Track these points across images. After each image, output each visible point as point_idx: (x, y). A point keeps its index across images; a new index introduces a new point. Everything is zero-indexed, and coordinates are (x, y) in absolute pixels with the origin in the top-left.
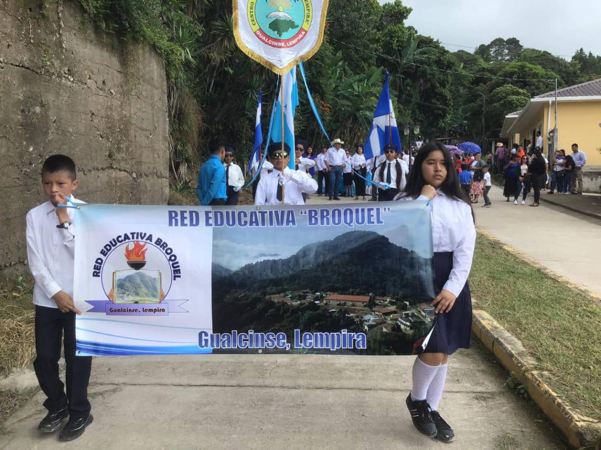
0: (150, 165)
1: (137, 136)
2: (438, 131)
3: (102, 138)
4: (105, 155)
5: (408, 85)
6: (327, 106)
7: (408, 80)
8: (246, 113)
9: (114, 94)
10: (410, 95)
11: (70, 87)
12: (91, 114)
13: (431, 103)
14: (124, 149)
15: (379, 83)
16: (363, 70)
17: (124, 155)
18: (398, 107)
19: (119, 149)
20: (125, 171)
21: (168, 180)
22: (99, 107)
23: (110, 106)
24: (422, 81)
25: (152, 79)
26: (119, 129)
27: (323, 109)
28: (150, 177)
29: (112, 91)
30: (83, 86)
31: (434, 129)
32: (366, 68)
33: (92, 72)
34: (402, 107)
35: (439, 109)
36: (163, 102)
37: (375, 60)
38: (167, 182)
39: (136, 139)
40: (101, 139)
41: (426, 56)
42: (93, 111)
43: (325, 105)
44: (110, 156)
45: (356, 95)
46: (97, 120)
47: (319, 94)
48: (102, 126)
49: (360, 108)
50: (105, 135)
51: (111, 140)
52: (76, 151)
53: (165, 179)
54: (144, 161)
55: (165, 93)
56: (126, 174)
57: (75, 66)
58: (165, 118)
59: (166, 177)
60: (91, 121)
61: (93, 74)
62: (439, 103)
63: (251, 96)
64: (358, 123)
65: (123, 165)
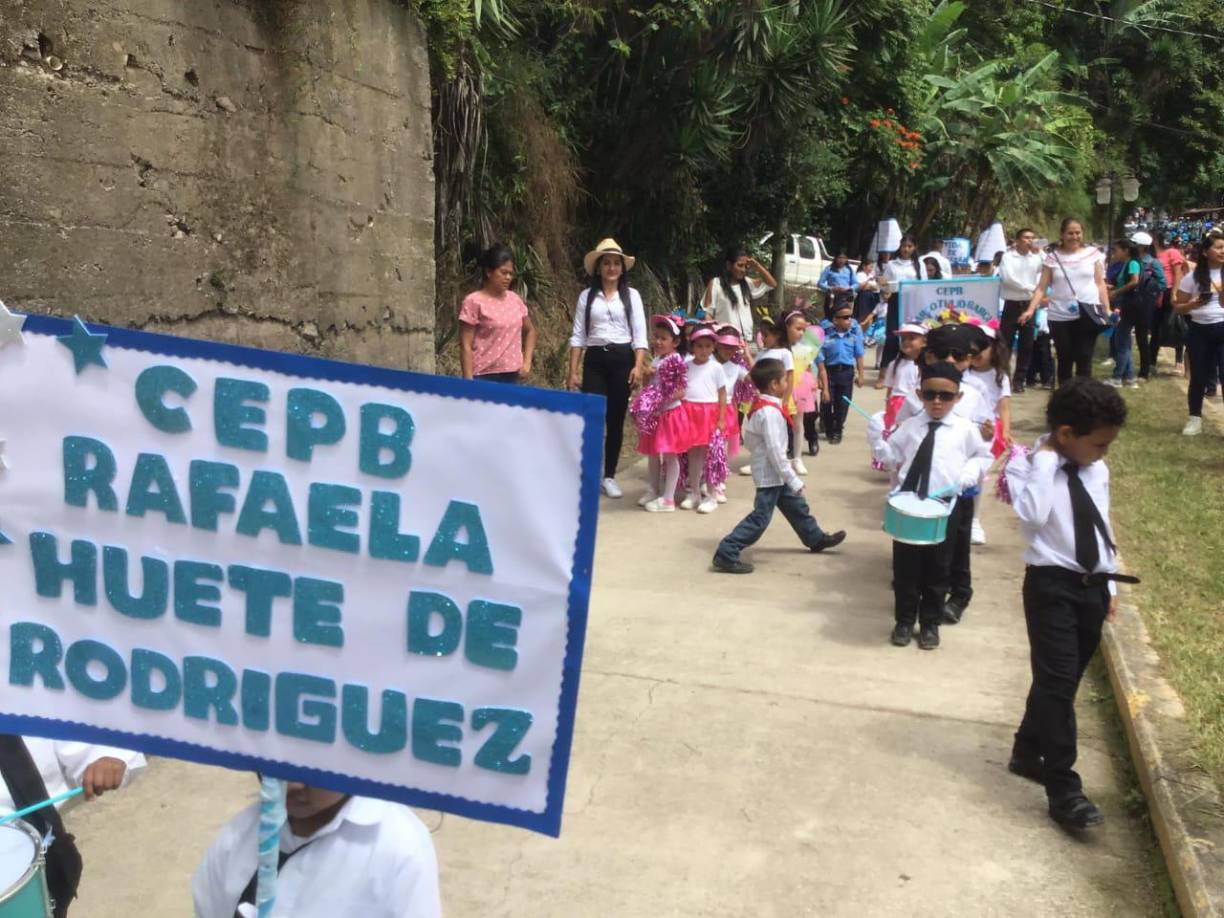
0: (365, 301)
1: (317, 224)
2: (1194, 192)
3: (187, 232)
4: (198, 280)
5: (1121, 84)
6: (913, 139)
7: (1123, 74)
8: (682, 157)
9: (234, 110)
10: (1126, 109)
11: (49, 89)
12: (137, 168)
13: (1180, 125)
14: (272, 262)
15: (1051, 82)
16: (1010, 50)
17: (270, 276)
18: (1096, 138)
19: (250, 263)
20: (272, 319)
21: (432, 337)
22: (173, 147)
23: (215, 144)
24: (1156, 74)
25: (379, 70)
26: (250, 208)
27: (904, 144)
28: (369, 333)
29: (225, 101)
30: (104, 86)
31: (1183, 189)
32: (1019, 48)
33: (143, 46)
34: (1104, 136)
35: (1199, 139)
36: (417, 132)
37: (1040, 26)
38: (429, 340)
39: (317, 232)
40: (180, 234)
41: (1171, 14)
42: (145, 157)
43: (908, 136)
44: (215, 283)
45: (987, 109)
46: (165, 183)
47: (895, 109)
48: (187, 197)
49: (999, 139)
50: (198, 224)
51: (219, 237)
52: (75, 273)
53: (422, 335)
54: (345, 290)
55: (421, 107)
56: (278, 328)
57: (68, 30)
58: (423, 175)
59: (424, 330)
60: (142, 185)
61: (146, 52)
62: (1199, 125)
63: (697, 116)
64: (990, 177)
65: (264, 306)
